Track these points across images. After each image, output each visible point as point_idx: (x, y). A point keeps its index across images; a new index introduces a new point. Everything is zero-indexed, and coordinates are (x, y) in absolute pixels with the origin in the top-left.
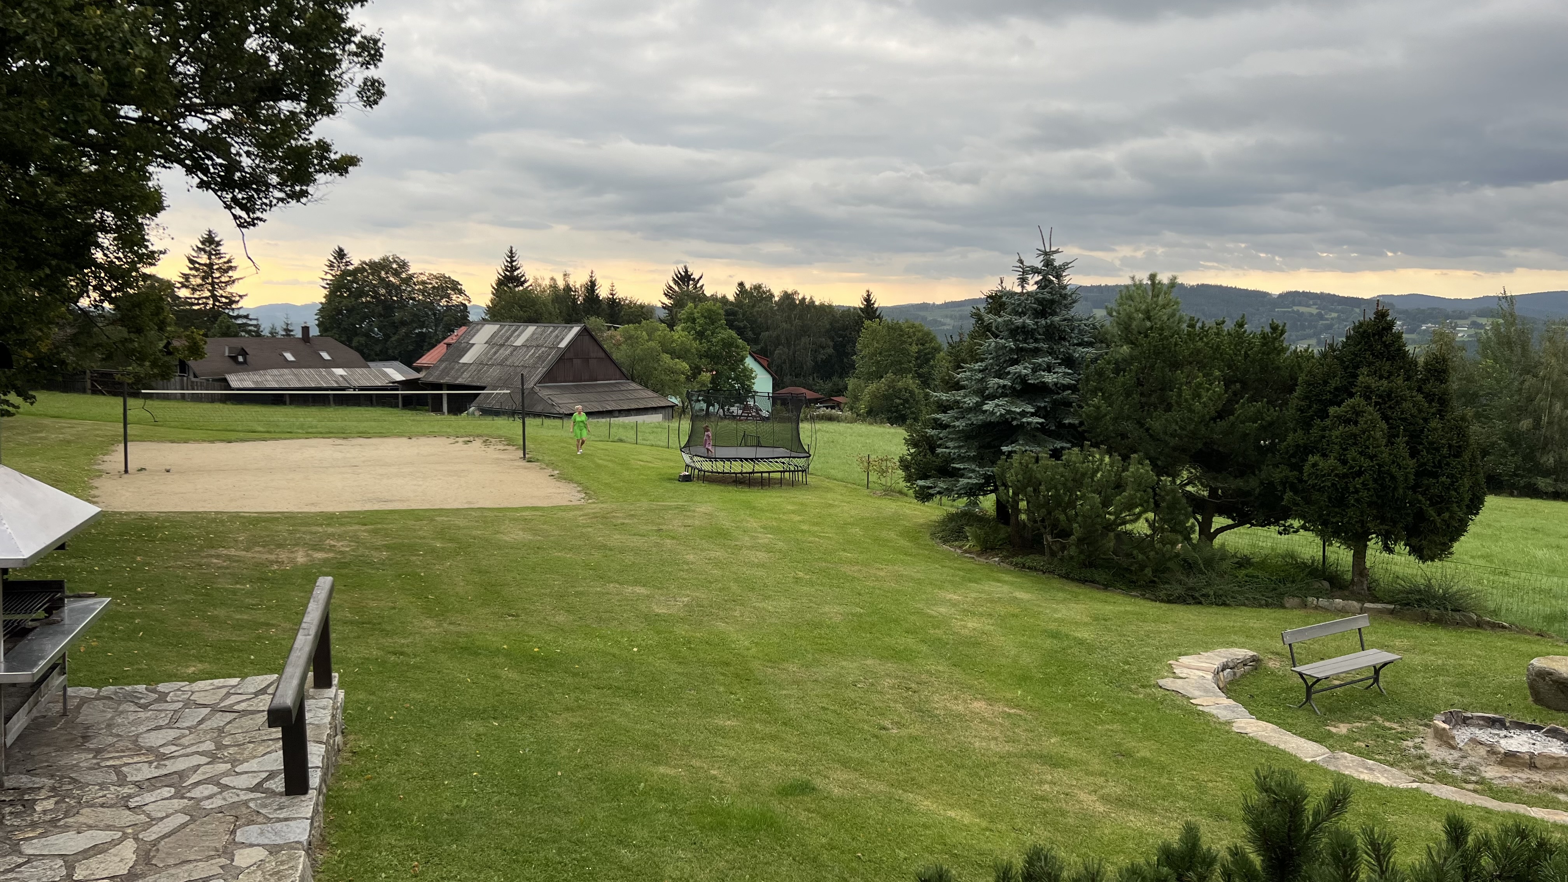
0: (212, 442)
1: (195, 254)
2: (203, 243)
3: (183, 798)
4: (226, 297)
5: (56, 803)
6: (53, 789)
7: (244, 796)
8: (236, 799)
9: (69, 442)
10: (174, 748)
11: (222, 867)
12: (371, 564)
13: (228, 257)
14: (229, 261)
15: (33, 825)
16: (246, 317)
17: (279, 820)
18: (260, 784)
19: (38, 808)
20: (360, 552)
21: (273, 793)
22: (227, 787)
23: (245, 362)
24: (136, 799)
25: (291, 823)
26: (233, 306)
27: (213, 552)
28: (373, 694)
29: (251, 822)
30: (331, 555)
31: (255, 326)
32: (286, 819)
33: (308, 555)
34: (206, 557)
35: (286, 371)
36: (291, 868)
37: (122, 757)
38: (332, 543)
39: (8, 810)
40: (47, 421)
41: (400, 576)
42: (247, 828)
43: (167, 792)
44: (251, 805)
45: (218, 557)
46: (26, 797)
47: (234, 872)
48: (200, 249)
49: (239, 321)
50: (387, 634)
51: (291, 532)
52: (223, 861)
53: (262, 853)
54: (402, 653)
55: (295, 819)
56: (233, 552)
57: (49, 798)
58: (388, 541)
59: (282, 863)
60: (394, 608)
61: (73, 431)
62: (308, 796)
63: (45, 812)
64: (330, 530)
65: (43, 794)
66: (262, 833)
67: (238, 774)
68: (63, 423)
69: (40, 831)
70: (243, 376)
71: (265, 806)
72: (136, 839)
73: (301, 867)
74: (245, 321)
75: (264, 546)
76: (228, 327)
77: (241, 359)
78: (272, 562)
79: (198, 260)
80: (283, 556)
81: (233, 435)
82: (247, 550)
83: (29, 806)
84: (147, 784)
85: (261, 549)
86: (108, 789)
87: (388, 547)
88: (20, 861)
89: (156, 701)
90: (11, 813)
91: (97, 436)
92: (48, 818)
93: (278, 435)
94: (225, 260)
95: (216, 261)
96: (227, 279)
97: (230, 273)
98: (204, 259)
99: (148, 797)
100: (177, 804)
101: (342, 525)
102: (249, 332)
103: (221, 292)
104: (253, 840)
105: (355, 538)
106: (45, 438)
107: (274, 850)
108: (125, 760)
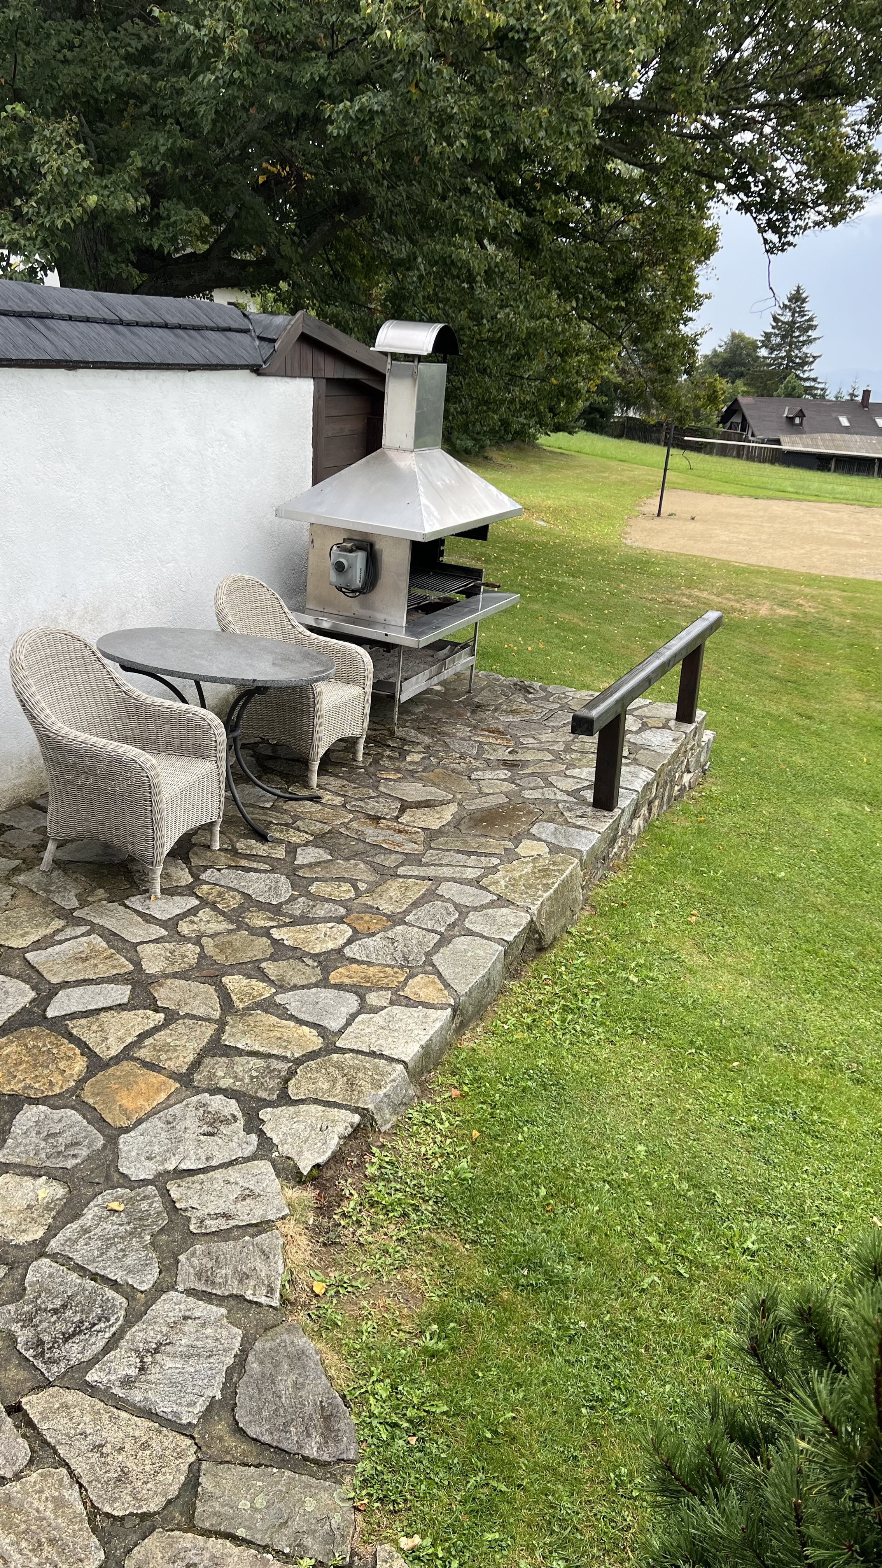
0: (741, 496)
1: (780, 312)
2: (790, 300)
3: (513, 783)
4: (800, 358)
5: (423, 758)
6: (428, 747)
7: (560, 796)
8: (552, 797)
9: (624, 483)
10: (531, 740)
11: (506, 849)
12: (828, 629)
13: (810, 314)
14: (811, 319)
15: (398, 770)
16: (815, 380)
17: (576, 827)
18: (579, 790)
19: (408, 759)
20: (823, 616)
21: (584, 801)
22: (551, 784)
23: (801, 424)
24: (480, 773)
25: (583, 832)
26: (806, 368)
27: (687, 592)
28: (754, 746)
29: (551, 820)
30: (794, 613)
31: (822, 389)
32: (580, 827)
33: (772, 609)
34: (679, 595)
35: (838, 436)
36: (559, 870)
37: (489, 737)
38: (801, 602)
39: (388, 753)
40: (613, 463)
41: (852, 645)
42: (545, 824)
43: (504, 774)
44: (560, 805)
45: (689, 597)
46: (406, 748)
47: (513, 856)
48: (785, 306)
49: (807, 384)
50: (807, 697)
51: (767, 587)
52: (510, 845)
53: (544, 849)
54: (809, 718)
55: (588, 829)
56: (705, 595)
57: (419, 753)
58: (859, 610)
59: (554, 864)
60: (830, 675)
61: (631, 474)
62: (611, 814)
63: (411, 763)
64: (807, 590)
65: (420, 748)
66: (554, 834)
67: (567, 776)
68: (625, 466)
69: (399, 776)
70: (796, 438)
71: (570, 810)
72: (460, 805)
73: (567, 872)
74: (812, 384)
75: (735, 595)
76: (794, 388)
77: (797, 421)
78: (735, 610)
79: (782, 318)
80: (749, 605)
81: (760, 492)
82: (718, 595)
83: (403, 754)
84: (495, 763)
85: (731, 596)
86: (465, 759)
87: (854, 616)
88: (373, 794)
89: (542, 698)
90: (389, 756)
91: (649, 480)
92: (411, 768)
93: (803, 497)
94: (806, 318)
95: (799, 319)
96: (805, 338)
97: (810, 333)
98: (787, 317)
99: (489, 775)
100: (507, 787)
101: (821, 588)
102: (814, 396)
103: (797, 352)
104: (543, 837)
105: (827, 604)
106: (606, 478)
107: (554, 849)
108: (491, 740)
